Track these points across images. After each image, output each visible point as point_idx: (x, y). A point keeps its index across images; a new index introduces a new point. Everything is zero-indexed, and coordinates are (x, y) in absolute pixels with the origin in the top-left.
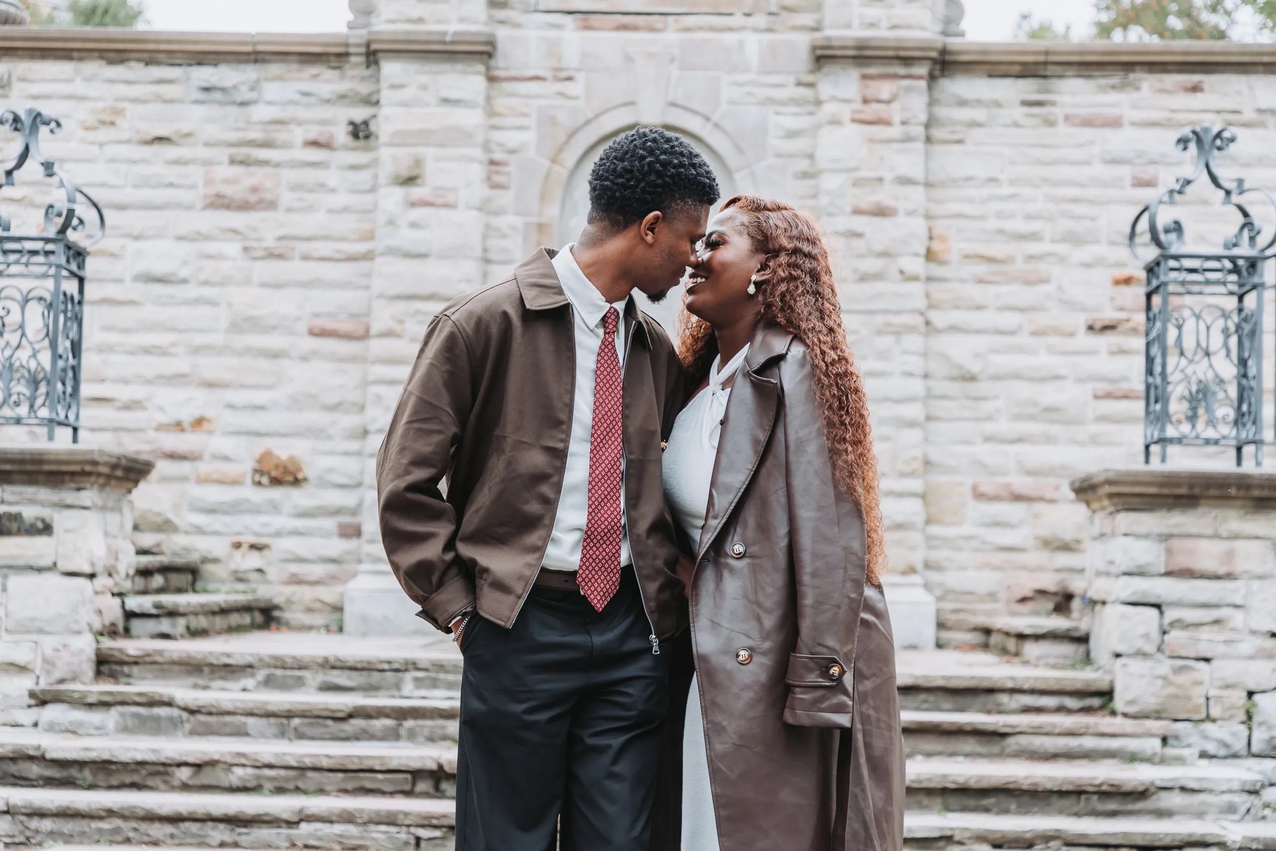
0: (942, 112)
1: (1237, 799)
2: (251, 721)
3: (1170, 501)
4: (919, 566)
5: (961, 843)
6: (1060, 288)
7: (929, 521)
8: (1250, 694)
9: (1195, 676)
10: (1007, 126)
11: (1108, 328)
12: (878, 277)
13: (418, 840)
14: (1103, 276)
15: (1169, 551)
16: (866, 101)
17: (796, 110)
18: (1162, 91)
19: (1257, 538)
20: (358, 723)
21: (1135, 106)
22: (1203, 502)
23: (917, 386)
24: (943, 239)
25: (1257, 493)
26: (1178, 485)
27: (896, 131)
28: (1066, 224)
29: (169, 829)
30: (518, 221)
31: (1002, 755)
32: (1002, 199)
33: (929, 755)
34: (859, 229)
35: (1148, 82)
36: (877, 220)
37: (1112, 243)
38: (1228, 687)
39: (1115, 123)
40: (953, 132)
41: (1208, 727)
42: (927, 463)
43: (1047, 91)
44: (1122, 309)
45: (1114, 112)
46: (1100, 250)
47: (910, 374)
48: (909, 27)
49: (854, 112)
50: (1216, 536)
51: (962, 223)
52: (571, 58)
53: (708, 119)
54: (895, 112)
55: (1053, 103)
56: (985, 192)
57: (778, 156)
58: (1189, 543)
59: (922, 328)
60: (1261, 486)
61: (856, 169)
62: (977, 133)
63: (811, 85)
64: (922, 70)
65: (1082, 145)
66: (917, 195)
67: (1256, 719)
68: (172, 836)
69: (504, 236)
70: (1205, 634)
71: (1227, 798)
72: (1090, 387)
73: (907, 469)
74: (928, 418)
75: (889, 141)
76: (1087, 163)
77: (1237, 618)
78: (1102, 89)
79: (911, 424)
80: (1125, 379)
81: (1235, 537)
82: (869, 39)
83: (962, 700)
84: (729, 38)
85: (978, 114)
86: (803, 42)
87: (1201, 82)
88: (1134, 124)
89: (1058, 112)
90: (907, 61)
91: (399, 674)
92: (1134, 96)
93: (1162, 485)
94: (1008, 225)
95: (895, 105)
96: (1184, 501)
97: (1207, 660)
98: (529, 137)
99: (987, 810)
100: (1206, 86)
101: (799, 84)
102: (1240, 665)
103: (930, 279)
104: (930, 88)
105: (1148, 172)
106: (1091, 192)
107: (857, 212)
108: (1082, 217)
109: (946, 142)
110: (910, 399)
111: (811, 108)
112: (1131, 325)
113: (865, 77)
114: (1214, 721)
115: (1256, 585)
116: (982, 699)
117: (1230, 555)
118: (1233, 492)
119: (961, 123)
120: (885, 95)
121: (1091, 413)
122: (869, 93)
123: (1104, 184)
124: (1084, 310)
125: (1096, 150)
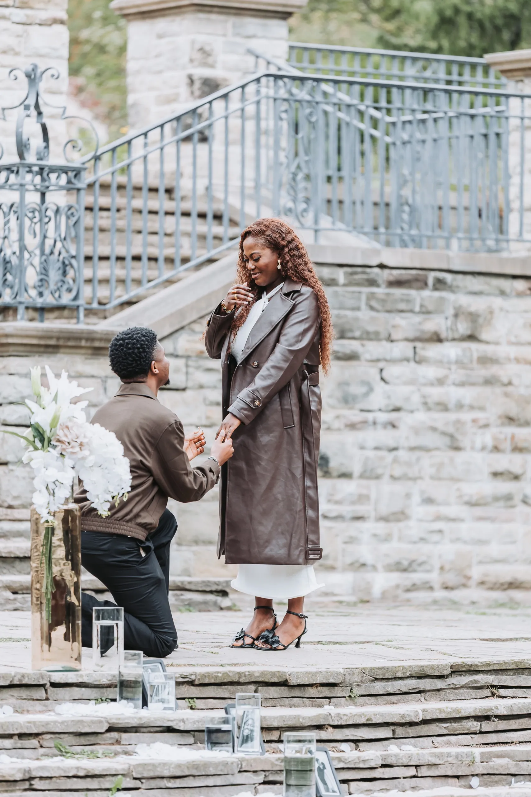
3: (42, 349)
19: (93, 376)
22: (62, 350)
25: (97, 344)
26: (50, 338)
60: (101, 340)
96: (50, 350)
118: (83, 343)
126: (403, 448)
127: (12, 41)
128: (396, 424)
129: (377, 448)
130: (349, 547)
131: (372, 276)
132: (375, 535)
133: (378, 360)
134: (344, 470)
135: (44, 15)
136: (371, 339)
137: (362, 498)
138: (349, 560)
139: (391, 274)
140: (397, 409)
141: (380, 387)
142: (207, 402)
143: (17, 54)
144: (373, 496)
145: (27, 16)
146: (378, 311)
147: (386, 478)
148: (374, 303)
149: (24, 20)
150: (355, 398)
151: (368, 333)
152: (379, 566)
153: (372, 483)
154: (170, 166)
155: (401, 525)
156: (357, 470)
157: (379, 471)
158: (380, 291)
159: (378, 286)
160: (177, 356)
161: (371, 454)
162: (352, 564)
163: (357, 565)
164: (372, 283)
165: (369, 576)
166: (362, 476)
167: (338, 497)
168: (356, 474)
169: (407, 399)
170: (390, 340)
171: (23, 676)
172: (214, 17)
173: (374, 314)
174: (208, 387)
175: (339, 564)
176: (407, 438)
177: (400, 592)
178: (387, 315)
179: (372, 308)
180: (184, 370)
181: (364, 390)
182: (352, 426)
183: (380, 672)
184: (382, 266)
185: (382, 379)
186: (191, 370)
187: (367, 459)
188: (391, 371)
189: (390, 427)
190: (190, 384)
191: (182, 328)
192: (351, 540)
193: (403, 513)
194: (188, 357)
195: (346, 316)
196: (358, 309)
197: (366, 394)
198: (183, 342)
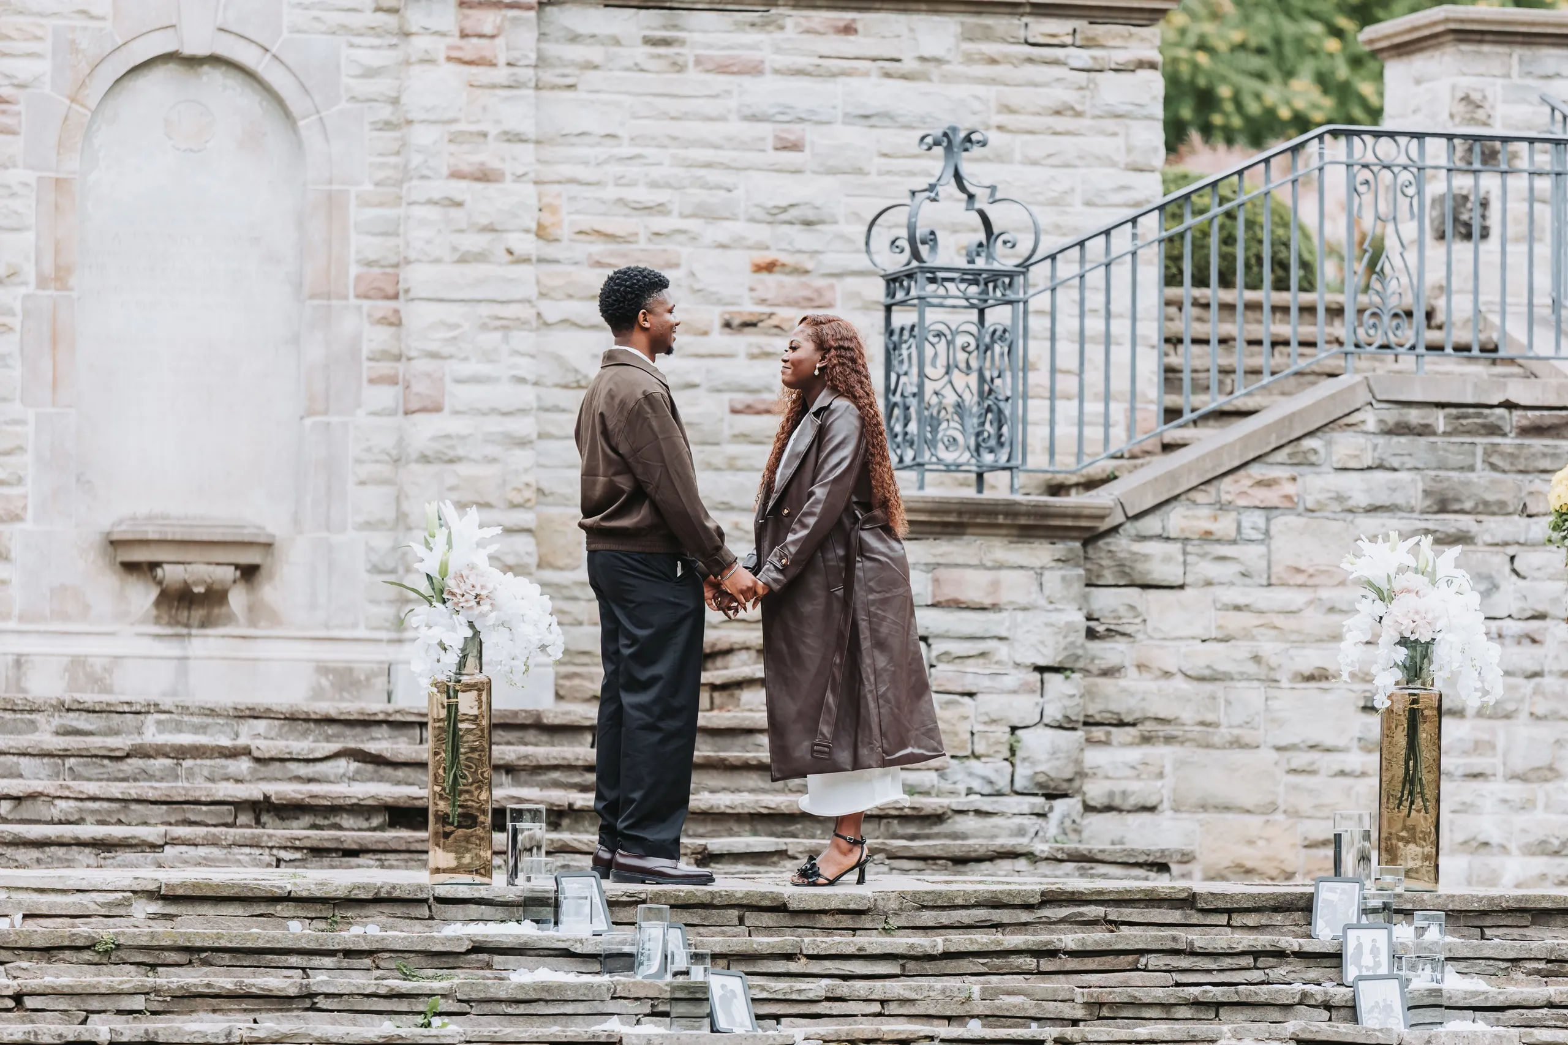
0: (552, 49)
1: (1026, 821)
3: (938, 529)
6: (692, 274)
7: (540, 566)
8: (1014, 729)
9: (961, 711)
10: (627, 69)
11: (748, 324)
12: (481, 257)
13: (279, 861)
14: (742, 260)
15: (936, 581)
16: (464, 35)
17: (377, 42)
18: (807, 31)
19: (1021, 567)
21: (778, 50)
22: (969, 530)
23: (528, 395)
24: (554, 210)
25: (1023, 521)
27: (501, 74)
28: (699, 195)
30: (31, 176)
32: (621, 160)
34: (459, 198)
35: (793, 20)
36: (479, 186)
37: (752, 220)
38: (993, 721)
39: (755, 70)
40: (564, 76)
41: (973, 763)
42: (540, 491)
43: (675, 27)
44: (763, 301)
45: (755, 55)
46: (738, 228)
47: (522, 380)
49: (450, 48)
50: (982, 566)
51: (574, 189)
53: (267, 50)
54: (499, 50)
55: (682, 43)
56: (602, 152)
57: (353, 98)
58: (956, 573)
59: (534, 324)
60: (1028, 514)
61: (454, 121)
62: (591, 74)
63: (396, 11)
65: (716, 96)
66: (526, 153)
67: (1020, 754)
68: (38, 861)
69: (13, 195)
70: (971, 666)
71: (1018, 820)
72: (726, 399)
73: (518, 499)
74: (541, 436)
75: (494, 86)
76: (722, 118)
77: (1002, 651)
78: (739, 26)
79: (523, 443)
80: (768, 389)
81: (1000, 566)
85: (595, 53)
87: (854, 20)
88: (777, 71)
89: (688, 54)
91: (141, 717)
92: (778, 35)
93: (931, 512)
94: (630, 194)
95: (500, 41)
96: (951, 530)
97: (971, 695)
98: (43, 67)
100: (859, 26)
101: (379, 9)
102: (1005, 699)
103: (541, 260)
104: (539, 18)
105: (794, 132)
106: (726, 156)
107: (456, 175)
108: (719, 187)
109: (554, 87)
110: (523, 411)
111: (394, 41)
112: (774, 321)
113: (463, 4)
114: (977, 757)
115: (1020, 615)
117: (995, 585)
118: (1001, 520)
119: (572, 63)
120: (488, 29)
121: (727, 432)
122: (470, 26)
123: (743, 146)
124: (719, 302)
125: (733, 103)
126: (1550, 672)
127: (1069, 96)
128: (1537, 637)
131: (1492, 419)
132: (1505, 801)
133: (1506, 544)
135: (1121, 56)
136: (1493, 514)
139: (1526, 417)
140: (1541, 616)
141: (1509, 584)
142: (1219, 606)
143: (1078, 114)
144: (1501, 743)
145: (1094, 58)
146: (1504, 471)
147: (1523, 716)
148: (1495, 459)
149: (1090, 64)
151: (1486, 503)
152: (1513, 847)
153: (1499, 724)
155: (1549, 786)
157: (1510, 707)
158: (1508, 442)
159: (1505, 435)
160: (1168, 539)
162: (1465, 843)
163: (1474, 844)
164: (1494, 430)
165: (1495, 861)
166: (1480, 714)
168: (1470, 712)
169: (1556, 601)
170: (1525, 512)
171: (394, 887)
172: (1486, 48)
173: (1498, 475)
174: (1221, 584)
176: (1557, 658)
178: (1520, 477)
179: (1494, 467)
180: (1181, 558)
181: (1482, 587)
184: (1509, 405)
185: (1514, 571)
186: (1190, 559)
188: (1527, 560)
189: (1527, 642)
190: (1189, 579)
191: (1176, 498)
193: (1551, 769)
194: (1186, 540)
195: (1449, 479)
196: (1472, 468)
197: (1486, 594)
198: (1177, 519)
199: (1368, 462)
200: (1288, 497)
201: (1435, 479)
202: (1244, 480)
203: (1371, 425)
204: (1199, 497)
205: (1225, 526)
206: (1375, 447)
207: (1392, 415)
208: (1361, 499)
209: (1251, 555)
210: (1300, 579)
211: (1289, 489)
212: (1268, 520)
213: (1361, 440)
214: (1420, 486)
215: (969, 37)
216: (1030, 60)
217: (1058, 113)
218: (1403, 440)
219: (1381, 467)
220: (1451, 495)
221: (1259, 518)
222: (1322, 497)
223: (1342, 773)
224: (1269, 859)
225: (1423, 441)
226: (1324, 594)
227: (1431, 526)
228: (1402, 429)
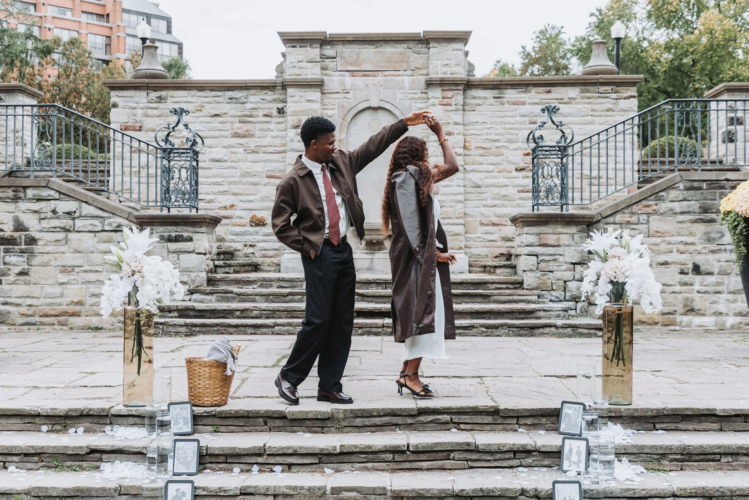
0: (468, 101)
2: (257, 297)
3: (540, 223)
4: (463, 247)
5: (476, 328)
6: (507, 157)
7: (466, 233)
8: (565, 282)
9: (548, 276)
10: (489, 105)
11: (522, 169)
14: (520, 153)
15: (540, 238)
16: (443, 98)
17: (421, 101)
18: (538, 93)
19: (567, 233)
20: (291, 297)
21: (530, 98)
22: (550, 223)
23: (462, 190)
24: (469, 142)
25: (567, 220)
26: (543, 218)
27: (453, 108)
28: (508, 137)
29: (235, 329)
31: (489, 302)
32: (487, 128)
33: (466, 303)
35: (534, 90)
37: (523, 142)
38: (558, 280)
39: (524, 103)
40: (472, 107)
41: (553, 292)
42: (465, 214)
43: (502, 94)
44: (526, 163)
45: (523, 100)
46: (520, 145)
47: (460, 186)
48: (457, 74)
49: (440, 101)
50: (554, 233)
51: (475, 137)
52: (348, 86)
53: (393, 105)
54: (453, 102)
55: (504, 98)
56: (482, 127)
58: (546, 236)
60: (568, 218)
62: (479, 107)
63: (426, 93)
64: (461, 88)
65: (513, 111)
66: (461, 128)
67: (567, 289)
70: (551, 263)
72: (516, 189)
73: (459, 216)
74: (465, 200)
75: (451, 111)
76: (515, 117)
77: (561, 259)
78: (519, 93)
79: (460, 202)
80: (528, 186)
81: (560, 233)
82: (444, 78)
83: (477, 286)
84: (398, 78)
85: (480, 101)
86: (423, 79)
87: (551, 90)
88: (529, 104)
89: (505, 100)
90: (457, 85)
92: (530, 94)
93: (537, 218)
94: (490, 137)
95: (453, 99)
96: (544, 223)
97: (552, 272)
98: (336, 112)
99: (484, 318)
101: (422, 93)
102: (562, 273)
103: (465, 155)
104: (464, 93)
105: (534, 119)
106: (516, 126)
108: (514, 134)
109: (469, 111)
110: (460, 194)
111: (426, 101)
112: (527, 168)
113: (443, 90)
114: (554, 290)
115: (567, 248)
116: (483, 286)
117: (559, 239)
118: (559, 220)
119: (474, 104)
120: (450, 96)
121: (517, 197)
122: (444, 95)
123: (520, 123)
124: (514, 164)
125: (517, 112)
127: (611, 106)
129: (726, 261)
130: (713, 305)
131: (722, 185)
132: (727, 300)
134: (708, 271)
135: (625, 95)
137: (718, 284)
138: (713, 311)
139: (733, 183)
143: (613, 111)
144: (726, 283)
145: (618, 96)
147: (733, 274)
149: (616, 97)
150: (714, 239)
152: (730, 314)
153: (725, 277)
154: (721, 154)
156: (716, 271)
157: (729, 271)
158: (727, 191)
159: (726, 189)
160: (616, 224)
161: (724, 264)
162: (714, 313)
163: (717, 313)
164: (723, 188)
165: (724, 318)
166: (719, 274)
167: (705, 283)
168: (716, 272)
171: (90, 410)
175: (708, 313)
177: (742, 325)
180: (620, 229)
181: (719, 235)
182: (713, 252)
183: (360, 412)
184: (727, 180)
186: (623, 229)
187: (721, 266)
191: (618, 211)
192: (714, 302)
194: (621, 224)
195: (707, 203)
196: (715, 200)
197: (721, 237)
198: (618, 218)
199: (681, 198)
200: (654, 210)
201: (703, 203)
202: (640, 205)
203: (682, 187)
204: (626, 211)
205: (634, 219)
206: (683, 194)
207: (688, 184)
208: (678, 210)
209: (643, 227)
210: (659, 234)
211: (655, 207)
212: (648, 217)
213: (678, 192)
214: (698, 205)
215: (582, 92)
216: (599, 97)
217: (608, 111)
218: (692, 192)
219: (685, 200)
220: (708, 207)
221: (645, 217)
222: (666, 210)
223: (673, 292)
224: (650, 319)
225: (699, 192)
226: (667, 239)
227: (701, 217)
228: (691, 188)
